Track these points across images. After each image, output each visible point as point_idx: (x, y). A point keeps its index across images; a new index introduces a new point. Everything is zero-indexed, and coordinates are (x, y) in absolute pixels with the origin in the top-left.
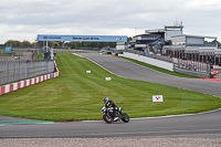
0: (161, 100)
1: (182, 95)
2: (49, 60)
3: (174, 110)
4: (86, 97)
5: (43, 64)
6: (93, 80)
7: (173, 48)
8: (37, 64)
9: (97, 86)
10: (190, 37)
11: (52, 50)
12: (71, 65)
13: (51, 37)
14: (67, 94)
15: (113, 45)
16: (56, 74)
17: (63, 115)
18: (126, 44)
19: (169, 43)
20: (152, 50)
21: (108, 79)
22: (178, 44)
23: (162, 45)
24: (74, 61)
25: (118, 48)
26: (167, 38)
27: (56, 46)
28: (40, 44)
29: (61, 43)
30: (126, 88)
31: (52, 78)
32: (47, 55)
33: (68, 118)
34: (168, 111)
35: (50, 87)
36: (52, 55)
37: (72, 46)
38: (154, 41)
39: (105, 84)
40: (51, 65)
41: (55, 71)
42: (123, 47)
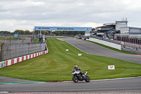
0: (113, 68)
1: (127, 65)
2: (42, 42)
3: (121, 75)
4: (65, 66)
5: (38, 45)
6: (70, 56)
7: (121, 35)
8: (34, 45)
9: (73, 59)
10: (132, 28)
11: (44, 36)
12: (56, 45)
13: (43, 28)
14: (53, 64)
15: (83, 33)
16: (46, 52)
17: (51, 78)
18: (91, 32)
19: (119, 32)
20: (108, 37)
21: (80, 55)
22: (124, 32)
23: (114, 33)
24: (58, 43)
25: (86, 35)
26: (117, 29)
27: (46, 34)
28: (36, 32)
29: (49, 32)
30: (91, 61)
31: (44, 54)
32: (41, 39)
33: (54, 79)
34: (118, 75)
35: (43, 60)
36: (44, 39)
37: (57, 33)
38: (109, 31)
39: (78, 58)
40: (43, 46)
41: (46, 49)
42: (89, 35)
